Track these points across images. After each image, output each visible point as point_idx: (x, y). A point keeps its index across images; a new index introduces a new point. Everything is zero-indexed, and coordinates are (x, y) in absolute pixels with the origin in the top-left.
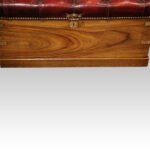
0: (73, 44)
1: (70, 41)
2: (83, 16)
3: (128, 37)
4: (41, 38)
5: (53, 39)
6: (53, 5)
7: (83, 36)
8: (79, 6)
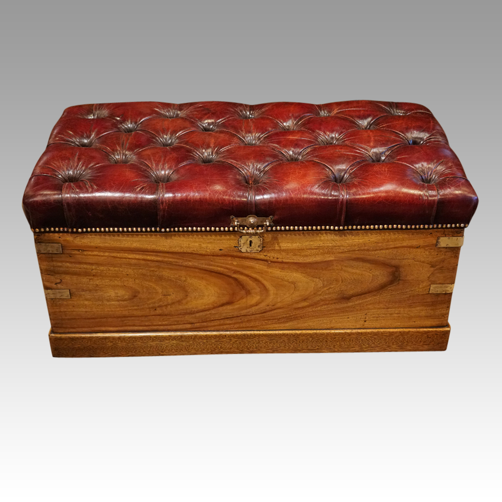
0: (248, 293)
1: (241, 285)
2: (276, 223)
3: (395, 275)
4: (161, 278)
5: (195, 282)
6: (194, 195)
7: (277, 272)
8: (266, 197)
